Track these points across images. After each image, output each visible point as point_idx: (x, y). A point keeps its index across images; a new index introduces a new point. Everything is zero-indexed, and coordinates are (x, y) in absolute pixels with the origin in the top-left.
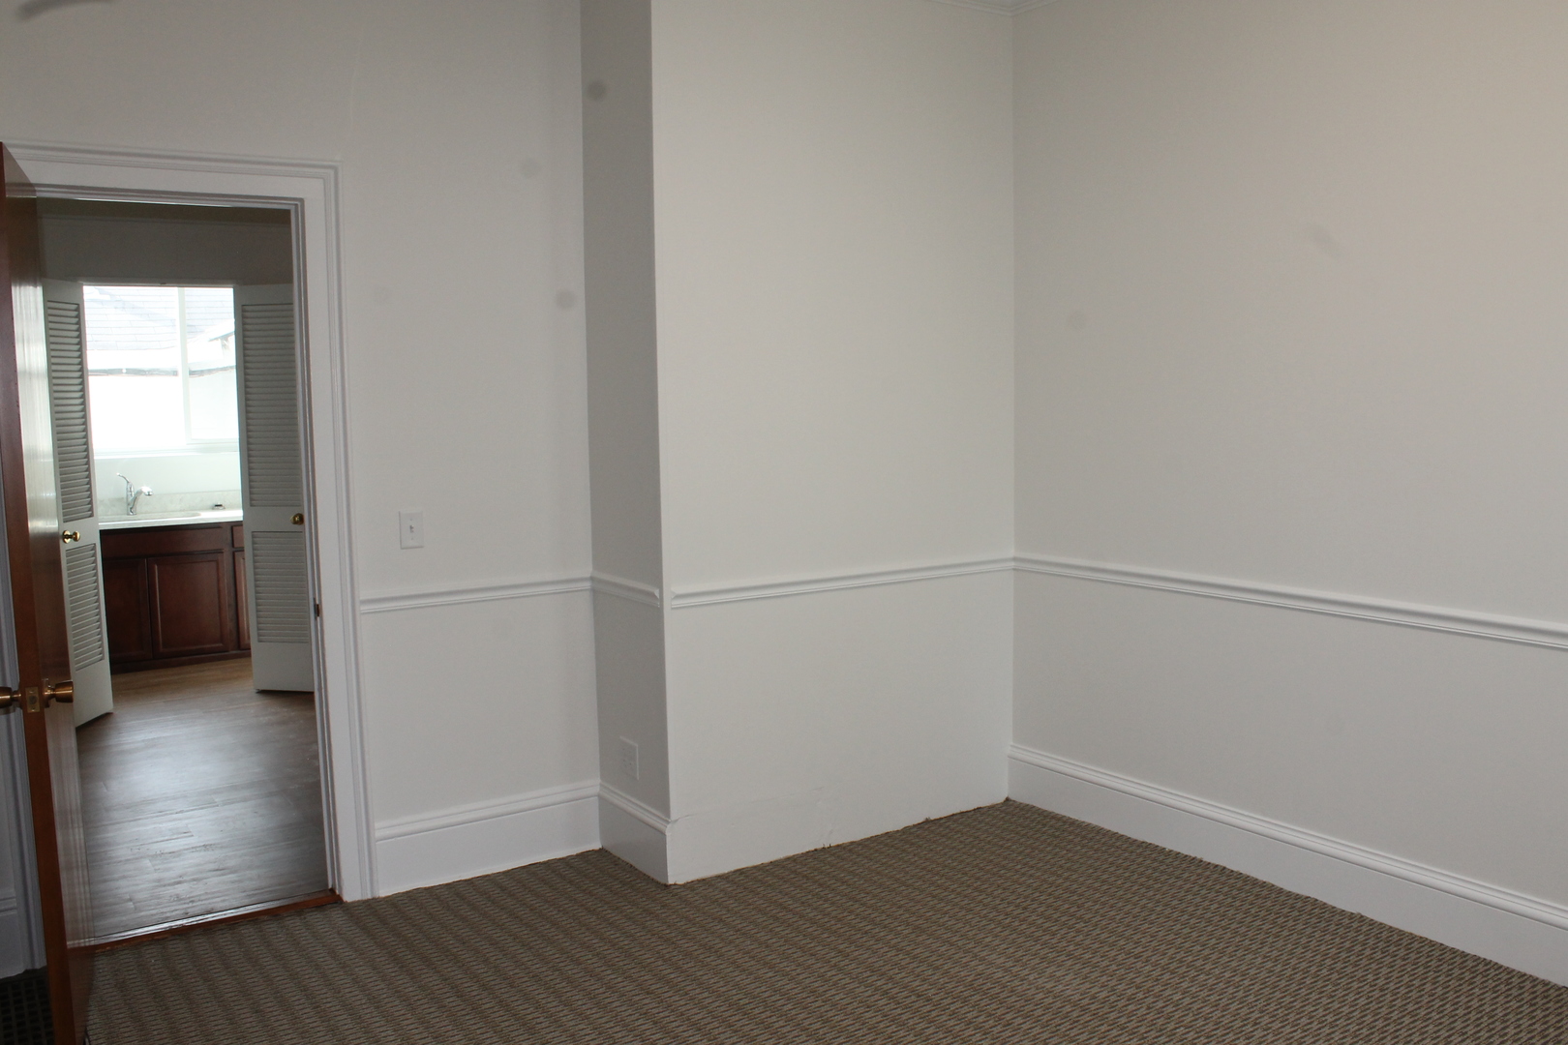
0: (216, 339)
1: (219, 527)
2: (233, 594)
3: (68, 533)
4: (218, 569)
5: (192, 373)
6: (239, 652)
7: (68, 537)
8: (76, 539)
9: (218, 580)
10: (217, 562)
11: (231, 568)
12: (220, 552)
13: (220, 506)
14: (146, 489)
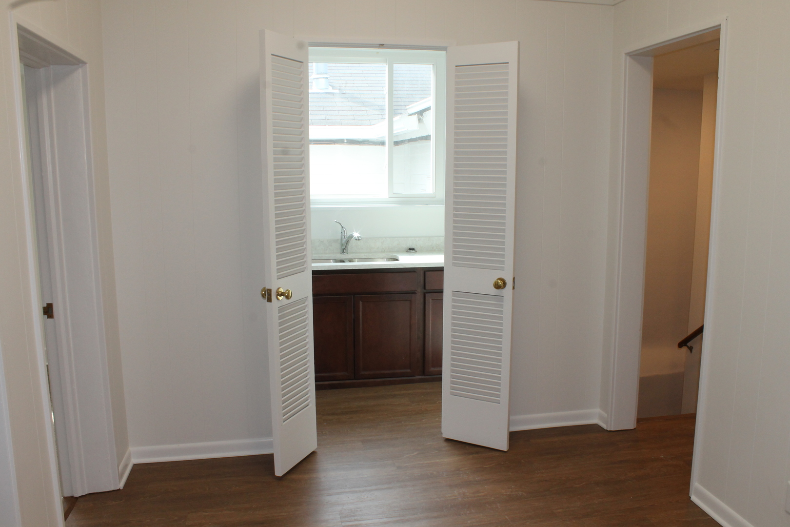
0: (414, 114)
1: (415, 272)
2: (421, 329)
3: (282, 290)
4: (411, 308)
5: (397, 143)
6: (423, 377)
7: (282, 294)
8: (288, 297)
9: (411, 317)
10: (411, 301)
11: (422, 307)
12: (414, 293)
13: (413, 249)
14: (356, 235)
